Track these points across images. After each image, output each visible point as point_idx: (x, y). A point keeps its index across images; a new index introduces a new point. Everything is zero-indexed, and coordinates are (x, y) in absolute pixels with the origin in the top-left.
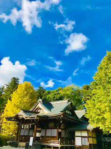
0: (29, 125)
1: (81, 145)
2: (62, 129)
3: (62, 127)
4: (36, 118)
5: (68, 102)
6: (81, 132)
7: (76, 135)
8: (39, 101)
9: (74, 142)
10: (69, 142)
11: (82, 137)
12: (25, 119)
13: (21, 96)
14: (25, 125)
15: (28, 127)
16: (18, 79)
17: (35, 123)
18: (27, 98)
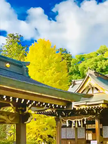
0: (81, 120)
8: (90, 74)
12: (77, 109)
13: (38, 67)
14: (73, 121)
15: (81, 124)
16: (19, 36)
17: (95, 116)
18: (52, 71)
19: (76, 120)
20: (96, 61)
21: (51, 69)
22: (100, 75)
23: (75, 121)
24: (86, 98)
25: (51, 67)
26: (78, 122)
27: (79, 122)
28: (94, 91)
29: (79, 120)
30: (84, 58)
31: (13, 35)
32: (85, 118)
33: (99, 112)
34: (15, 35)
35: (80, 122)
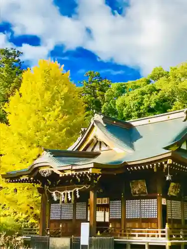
0: (73, 191)
3: (171, 192)
4: (91, 171)
12: (61, 176)
13: (34, 107)
14: (62, 193)
15: (71, 197)
16: (16, 53)
17: (89, 186)
18: (56, 113)
19: (66, 192)
20: (143, 93)
21: (54, 110)
22: (115, 122)
23: (64, 194)
24: (81, 159)
25: (54, 107)
26: (67, 194)
27: (69, 195)
28: (102, 146)
29: (69, 192)
30: (125, 88)
31: (7, 51)
32: (77, 189)
33: (96, 180)
34: (11, 51)
35: (71, 195)
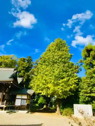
1: (20, 105)
2: (6, 93)
3: (7, 91)
5: (14, 71)
6: (22, 95)
7: (17, 98)
9: (14, 103)
10: (10, 103)
11: (22, 99)
